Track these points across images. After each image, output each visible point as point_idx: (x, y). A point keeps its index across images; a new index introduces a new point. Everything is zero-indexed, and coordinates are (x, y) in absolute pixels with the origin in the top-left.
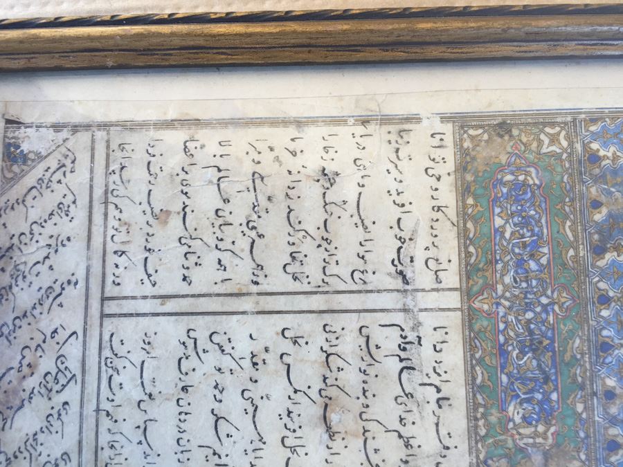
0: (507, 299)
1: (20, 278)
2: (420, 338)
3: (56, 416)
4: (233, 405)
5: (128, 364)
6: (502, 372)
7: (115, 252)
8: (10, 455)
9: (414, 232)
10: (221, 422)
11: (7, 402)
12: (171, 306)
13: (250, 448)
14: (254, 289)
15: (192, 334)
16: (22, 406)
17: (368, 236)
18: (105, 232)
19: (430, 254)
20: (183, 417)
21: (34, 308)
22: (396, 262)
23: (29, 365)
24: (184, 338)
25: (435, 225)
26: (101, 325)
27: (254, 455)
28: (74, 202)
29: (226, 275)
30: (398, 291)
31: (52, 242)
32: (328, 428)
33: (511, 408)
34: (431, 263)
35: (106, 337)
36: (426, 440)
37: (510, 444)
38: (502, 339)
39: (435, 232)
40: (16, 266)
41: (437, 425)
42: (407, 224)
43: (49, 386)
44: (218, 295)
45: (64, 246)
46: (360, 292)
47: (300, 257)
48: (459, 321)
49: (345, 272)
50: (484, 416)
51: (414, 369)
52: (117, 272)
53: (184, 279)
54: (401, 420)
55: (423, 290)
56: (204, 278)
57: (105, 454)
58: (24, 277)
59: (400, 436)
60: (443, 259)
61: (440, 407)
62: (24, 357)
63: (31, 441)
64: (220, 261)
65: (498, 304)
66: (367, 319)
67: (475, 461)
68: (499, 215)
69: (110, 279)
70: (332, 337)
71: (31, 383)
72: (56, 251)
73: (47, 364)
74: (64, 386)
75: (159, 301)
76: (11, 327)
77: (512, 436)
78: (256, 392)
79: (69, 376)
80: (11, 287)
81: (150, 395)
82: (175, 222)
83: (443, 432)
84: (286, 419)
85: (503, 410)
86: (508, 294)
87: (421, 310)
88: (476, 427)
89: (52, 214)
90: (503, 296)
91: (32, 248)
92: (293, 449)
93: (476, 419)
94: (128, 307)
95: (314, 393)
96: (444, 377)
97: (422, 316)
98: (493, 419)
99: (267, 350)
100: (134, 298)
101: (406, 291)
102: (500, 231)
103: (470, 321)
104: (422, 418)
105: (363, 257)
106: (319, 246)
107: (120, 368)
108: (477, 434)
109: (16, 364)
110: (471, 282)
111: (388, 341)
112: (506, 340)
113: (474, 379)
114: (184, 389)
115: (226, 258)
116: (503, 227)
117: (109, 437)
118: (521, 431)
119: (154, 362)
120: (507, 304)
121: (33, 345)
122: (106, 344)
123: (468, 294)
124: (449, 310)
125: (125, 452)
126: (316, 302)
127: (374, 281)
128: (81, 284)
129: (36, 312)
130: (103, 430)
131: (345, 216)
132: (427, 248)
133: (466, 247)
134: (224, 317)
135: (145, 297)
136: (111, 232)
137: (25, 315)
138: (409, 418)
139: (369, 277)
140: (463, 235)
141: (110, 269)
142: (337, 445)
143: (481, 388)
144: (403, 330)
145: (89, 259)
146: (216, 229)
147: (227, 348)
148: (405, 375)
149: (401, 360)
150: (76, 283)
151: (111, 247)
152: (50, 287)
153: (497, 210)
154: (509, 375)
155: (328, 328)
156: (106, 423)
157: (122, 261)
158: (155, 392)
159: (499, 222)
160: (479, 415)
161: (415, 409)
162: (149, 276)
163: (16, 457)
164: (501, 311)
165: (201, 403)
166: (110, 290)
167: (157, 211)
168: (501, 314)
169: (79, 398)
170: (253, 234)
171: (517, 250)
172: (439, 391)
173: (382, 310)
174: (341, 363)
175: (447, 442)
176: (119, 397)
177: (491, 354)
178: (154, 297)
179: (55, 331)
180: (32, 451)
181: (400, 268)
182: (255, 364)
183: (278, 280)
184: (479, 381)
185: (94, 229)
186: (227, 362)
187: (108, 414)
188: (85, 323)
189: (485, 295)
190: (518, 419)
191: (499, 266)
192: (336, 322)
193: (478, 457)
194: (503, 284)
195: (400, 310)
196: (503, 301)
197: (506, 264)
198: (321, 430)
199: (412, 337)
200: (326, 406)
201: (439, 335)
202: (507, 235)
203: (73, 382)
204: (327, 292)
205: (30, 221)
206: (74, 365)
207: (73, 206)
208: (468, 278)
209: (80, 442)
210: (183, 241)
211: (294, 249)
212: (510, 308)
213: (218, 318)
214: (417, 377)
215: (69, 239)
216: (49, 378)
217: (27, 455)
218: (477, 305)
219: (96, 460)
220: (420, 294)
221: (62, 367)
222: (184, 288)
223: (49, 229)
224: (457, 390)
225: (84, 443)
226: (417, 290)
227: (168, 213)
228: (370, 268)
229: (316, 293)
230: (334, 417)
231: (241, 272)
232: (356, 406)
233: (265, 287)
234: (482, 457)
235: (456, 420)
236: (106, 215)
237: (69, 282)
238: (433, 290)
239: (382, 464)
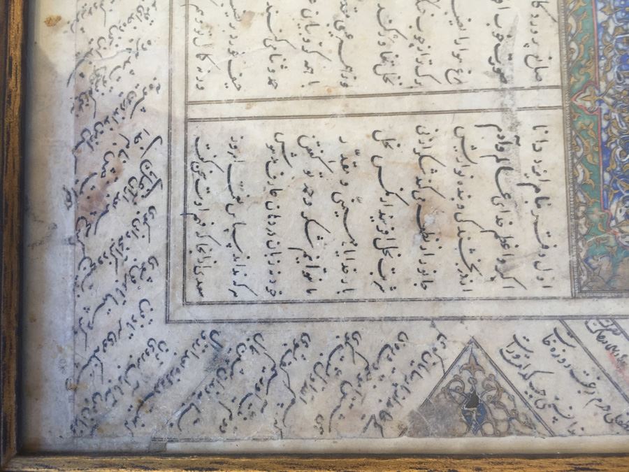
0: (610, 96)
1: (101, 83)
2: (518, 138)
3: (142, 220)
4: (323, 208)
5: (214, 169)
6: (604, 170)
7: (198, 56)
8: (95, 261)
9: (513, 28)
10: (311, 224)
11: (91, 207)
12: (257, 110)
13: (341, 250)
14: (344, 91)
15: (279, 137)
16: (107, 211)
17: (463, 34)
18: (187, 33)
19: (528, 51)
20: (272, 220)
21: (116, 113)
22: (493, 60)
23: (113, 170)
24: (271, 142)
25: (535, 21)
26: (186, 129)
27: (346, 256)
28: (154, 5)
29: (313, 78)
30: (495, 90)
31: (133, 46)
32: (422, 229)
33: (613, 207)
34: (530, 60)
35: (191, 141)
36: (525, 240)
37: (612, 242)
38: (604, 137)
39: (535, 29)
40: (95, 71)
41: (536, 224)
42: (506, 20)
43: (134, 191)
44: (306, 98)
45: (144, 49)
46: (454, 92)
47: (391, 57)
48: (561, 120)
49: (439, 72)
50: (585, 214)
51: (510, 169)
52: (200, 76)
53: (270, 82)
54: (498, 220)
55: (522, 88)
56: (291, 81)
57: (195, 257)
58: (105, 82)
59: (497, 236)
60: (544, 55)
61: (539, 206)
62: (107, 162)
63: (116, 246)
64: (306, 64)
65: (601, 101)
66: (462, 119)
67: (575, 259)
68: (601, 10)
69: (193, 83)
70: (425, 139)
71: (117, 187)
72: (137, 55)
73: (131, 169)
74: (149, 191)
75: (244, 105)
76: (93, 133)
77: (614, 234)
78: (346, 195)
79: (155, 181)
80: (91, 92)
81: (238, 199)
82: (259, 23)
83: (542, 231)
84: (378, 221)
85: (605, 208)
86: (611, 91)
87: (520, 109)
88: (577, 225)
89: (131, 17)
90: (606, 94)
91: (112, 52)
92: (385, 251)
93: (577, 218)
94: (213, 111)
95: (407, 195)
96: (544, 177)
97: (521, 116)
98: (595, 217)
99: (357, 153)
100: (219, 102)
101: (503, 90)
102: (603, 27)
103: (571, 119)
104: (520, 217)
105: (458, 56)
106: (411, 45)
107: (207, 173)
108: (577, 232)
109: (99, 170)
110: (573, 80)
111: (485, 142)
112: (609, 138)
113: (575, 177)
114: (273, 192)
115: (313, 60)
116: (606, 22)
117: (198, 241)
118: (624, 229)
119: (241, 166)
120: (610, 101)
121: (116, 150)
122: (191, 148)
123: (570, 92)
124: (550, 108)
125: (215, 255)
126: (409, 103)
127: (469, 81)
128: (164, 88)
129: (118, 117)
130: (191, 233)
131: (439, 13)
132: (526, 45)
133: (568, 44)
134: (313, 120)
135: (229, 101)
136: (192, 35)
137: (106, 121)
138: (506, 218)
139: (464, 76)
140: (566, 35)
141: (193, 73)
142: (431, 246)
143: (583, 185)
144: (500, 130)
145: (170, 62)
146: (302, 30)
147: (316, 152)
148: (502, 175)
149: (498, 160)
150: (158, 88)
151: (193, 50)
152: (132, 92)
153: (600, 5)
154: (612, 173)
155: (421, 130)
156: (193, 227)
157: (205, 64)
158: (243, 196)
159: (601, 17)
160: (580, 214)
161: (512, 209)
162: (234, 79)
163: (101, 262)
164: (604, 108)
165: (291, 205)
166: (194, 95)
167: (239, 12)
168: (604, 111)
169: (165, 202)
170: (341, 34)
171: (621, 46)
172: (538, 190)
173: (478, 111)
174: (434, 165)
175: (546, 241)
176: (207, 200)
177: (593, 153)
178: (240, 101)
179: (139, 136)
180: (118, 256)
181: (497, 66)
182: (345, 167)
183: (367, 82)
184: (580, 179)
185: (175, 31)
186: (316, 166)
187: (196, 218)
188: (170, 128)
189: (588, 93)
190: (620, 217)
191: (602, 63)
192: (429, 124)
193: (578, 255)
194: (607, 81)
195: (498, 110)
196: (606, 98)
197: (610, 60)
198: (416, 230)
199: (509, 136)
200: (420, 207)
201: (539, 134)
202: (611, 31)
203: (159, 186)
204: (419, 93)
205: (109, 25)
206: (159, 170)
207: (152, 9)
208: (570, 75)
209: (168, 246)
210: (268, 43)
211: (384, 49)
212: (613, 105)
213: (306, 121)
214: (515, 177)
215: (149, 43)
216: (133, 183)
217: (113, 260)
218: (579, 102)
219: (184, 264)
220: (518, 93)
221: (147, 172)
222: (270, 92)
223: (129, 33)
224: (557, 189)
225: (172, 246)
226: (515, 89)
227: (251, 14)
228: (465, 67)
229: (408, 94)
230: (427, 219)
231: (329, 75)
232: (450, 207)
233: (355, 88)
234: (582, 255)
235: (556, 219)
236: (187, 17)
237: (151, 87)
238: (533, 88)
239: (477, 264)
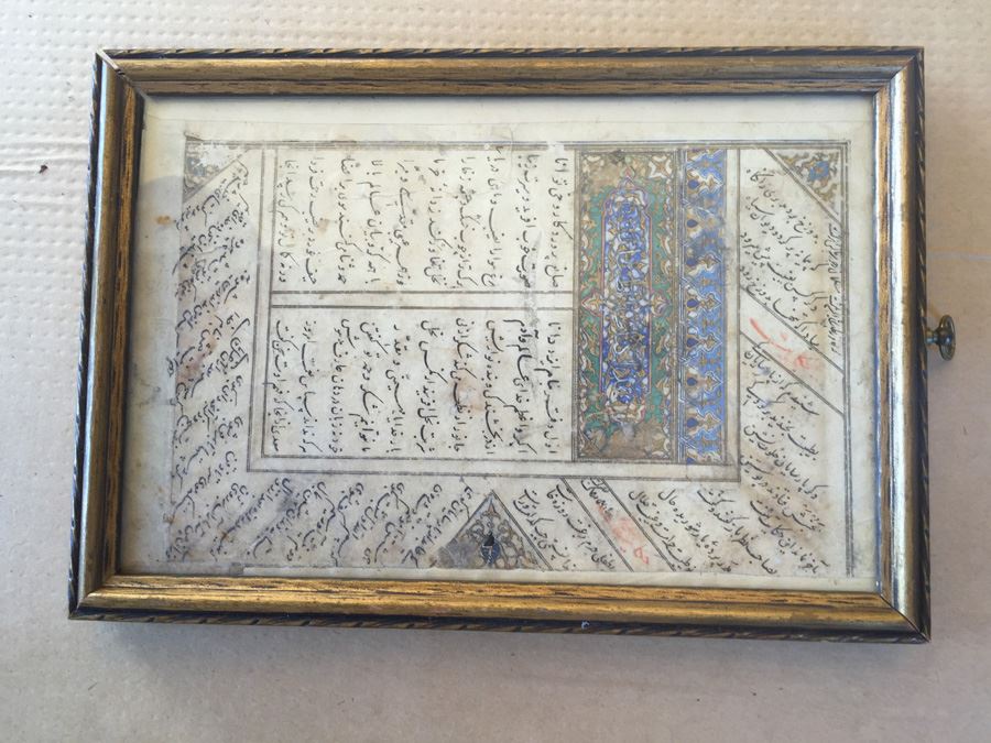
0: (611, 301)
1: (201, 272)
2: (537, 332)
3: (230, 387)
4: (378, 383)
5: (292, 347)
6: (603, 360)
7: (282, 254)
8: (191, 419)
9: (537, 243)
10: (368, 395)
11: (190, 375)
12: (328, 300)
13: (392, 417)
14: (399, 288)
15: (345, 323)
16: (202, 379)
17: (497, 246)
18: (273, 236)
19: (549, 262)
20: (337, 391)
21: (212, 298)
22: (521, 268)
23: (208, 346)
24: (339, 327)
25: (555, 237)
26: (269, 313)
27: (395, 422)
28: (247, 210)
29: (375, 276)
30: (521, 292)
31: (228, 243)
32: (457, 403)
33: (609, 390)
34: (550, 270)
35: (274, 324)
36: (537, 414)
37: (606, 418)
38: (605, 334)
39: (554, 244)
40: (196, 263)
41: (547, 402)
42: (532, 236)
43: (225, 363)
44: (369, 292)
45: (238, 247)
46: (488, 292)
47: (439, 262)
48: (571, 318)
49: (477, 276)
50: (586, 395)
51: (530, 357)
52: (283, 270)
53: (340, 278)
54: (518, 397)
55: (542, 292)
56: (358, 276)
57: (273, 418)
58: (204, 272)
59: (516, 410)
60: (560, 266)
61: (550, 388)
62: (203, 339)
63: (209, 407)
64: (370, 264)
65: (604, 305)
66: (493, 315)
67: (576, 431)
68: (610, 231)
69: (277, 276)
70: (463, 329)
71: (211, 360)
72: (231, 251)
73: (223, 344)
74: (237, 363)
75: (319, 296)
76: (193, 314)
77: (608, 412)
78: (397, 373)
79: (242, 355)
80: (192, 280)
81: (310, 373)
82: (333, 230)
83: (551, 408)
84: (422, 395)
85: (602, 390)
86: (613, 297)
87: (539, 309)
88: (579, 404)
89: (227, 220)
90: (608, 299)
91: (211, 248)
92: (427, 419)
93: (580, 398)
94: (292, 299)
95: (446, 375)
96: (555, 364)
97: (540, 314)
98: (593, 398)
99: (408, 338)
100: (297, 292)
101: (527, 293)
102: (609, 245)
103: (580, 319)
104: (535, 396)
105: (492, 264)
106: (455, 253)
107: (285, 350)
108: (579, 409)
109: (197, 345)
110: (583, 286)
111: (511, 334)
112: (609, 335)
113: (580, 366)
114: (338, 368)
115: (376, 261)
116: (613, 241)
117: (276, 405)
118: (616, 408)
119: (314, 346)
120: (612, 305)
121: (212, 329)
122: (273, 330)
123: (580, 297)
124: (563, 309)
125: (289, 417)
126: (451, 300)
127: (500, 284)
128: (253, 280)
129: (214, 302)
130: (270, 399)
131: (479, 228)
132: (547, 257)
133: (580, 257)
134: (373, 310)
135: (306, 292)
136: (278, 236)
137: (204, 304)
138: (524, 396)
139: (497, 280)
140: (580, 250)
141: (277, 268)
142: (464, 416)
143: (586, 373)
144: (523, 325)
145: (259, 258)
146: (368, 237)
147: (375, 336)
148: (523, 362)
149: (520, 350)
150: (248, 279)
151: (278, 249)
152: (226, 282)
153: (609, 226)
154: (609, 363)
155: (460, 322)
156: (272, 394)
157: (288, 261)
158: (314, 370)
159: (609, 236)
160: (582, 395)
161: (530, 389)
162: (310, 274)
163: (196, 420)
164: (606, 311)
165: (352, 380)
166: (277, 286)
167: (317, 219)
168: (606, 313)
169: (250, 373)
170: (399, 241)
171: (623, 261)
172: (550, 375)
173: (507, 308)
174: (470, 351)
175: (553, 417)
176: (284, 373)
177: (595, 346)
178: (314, 292)
179: (231, 318)
180: (210, 415)
181: (523, 273)
182: (398, 350)
183: (420, 282)
184: (583, 368)
186: (374, 348)
187: (274, 387)
188: (256, 312)
189: (594, 297)
190: (614, 399)
191: (607, 274)
192: (466, 316)
193: (578, 428)
194: (610, 289)
195: (522, 309)
196: (608, 303)
197: (613, 272)
198: (451, 403)
199: (530, 330)
200: (456, 385)
201: (552, 330)
202: (615, 248)
203: (245, 361)
204: (460, 292)
205: (209, 224)
206: (246, 346)
207: (245, 214)
208: (580, 282)
209: (251, 408)
210: (339, 246)
211: (433, 255)
212: (614, 309)
213: (368, 311)
214: (533, 363)
215: (242, 241)
216: (225, 356)
217: (205, 418)
218: (586, 305)
219: (264, 423)
220: (539, 296)
221: (236, 348)
222: (340, 286)
223: (225, 232)
224: (565, 374)
225: (254, 409)
226: (537, 292)
227: (327, 221)
228: (497, 273)
229: (451, 292)
230: (462, 395)
231: (387, 274)
232: (481, 386)
233: (408, 286)
234: (582, 428)
235: (563, 398)
236: (274, 222)
237: (242, 278)
238: (550, 292)
239: (499, 432)
